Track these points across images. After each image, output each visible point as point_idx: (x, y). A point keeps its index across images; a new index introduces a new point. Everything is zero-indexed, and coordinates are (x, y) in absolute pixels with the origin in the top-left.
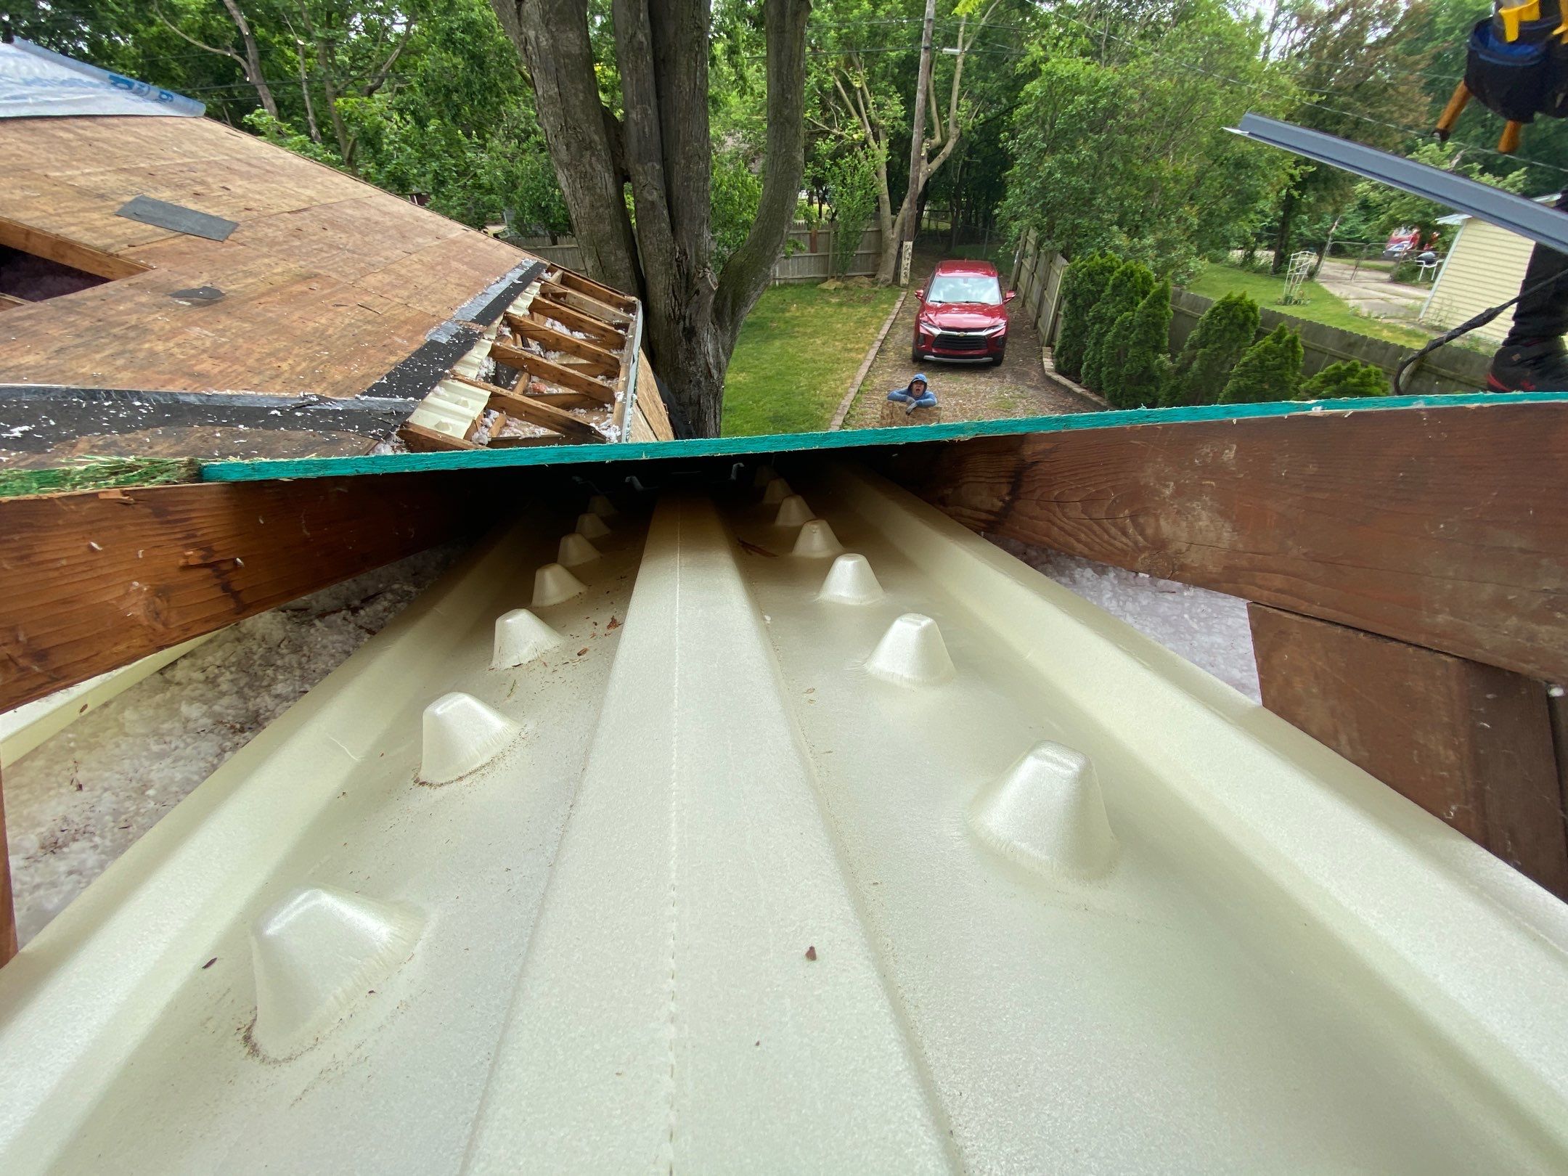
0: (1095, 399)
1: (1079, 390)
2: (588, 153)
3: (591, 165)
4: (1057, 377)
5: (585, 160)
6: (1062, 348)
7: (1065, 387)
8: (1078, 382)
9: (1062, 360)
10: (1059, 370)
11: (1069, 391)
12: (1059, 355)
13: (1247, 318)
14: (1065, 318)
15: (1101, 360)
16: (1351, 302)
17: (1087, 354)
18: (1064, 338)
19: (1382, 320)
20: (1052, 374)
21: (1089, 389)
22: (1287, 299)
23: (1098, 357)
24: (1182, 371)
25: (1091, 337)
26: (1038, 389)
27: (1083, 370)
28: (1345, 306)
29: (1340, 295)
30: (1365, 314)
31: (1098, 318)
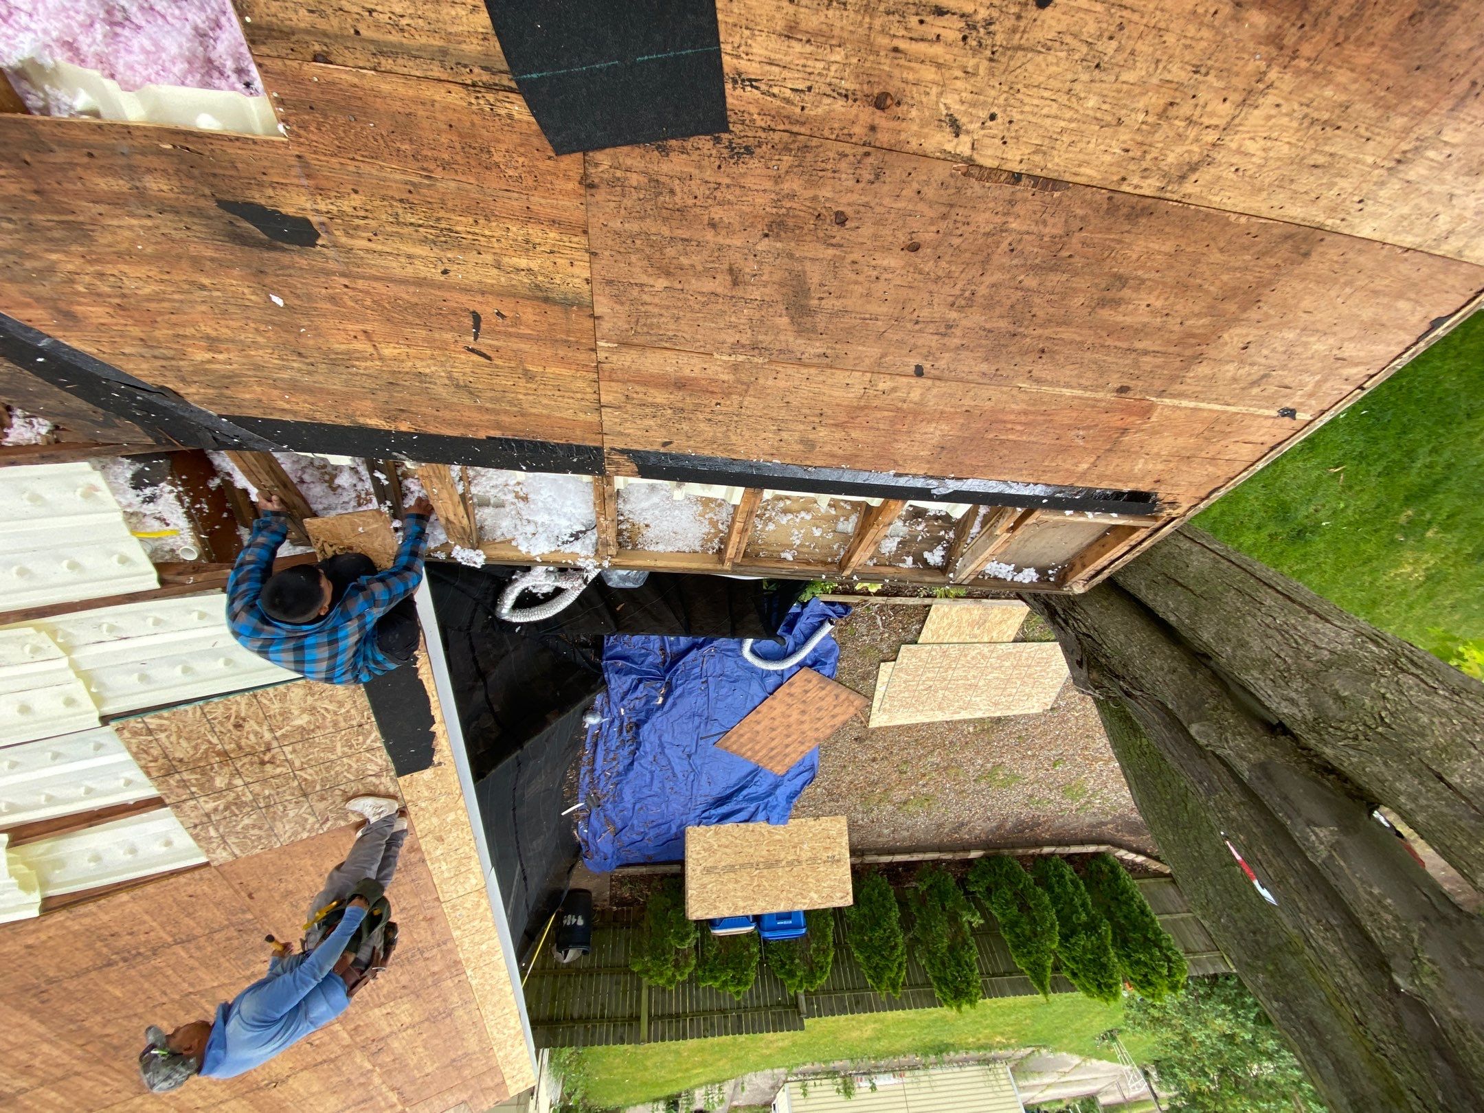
0: (1019, 851)
1: (1046, 850)
2: (1310, 717)
3: (1292, 701)
4: (1092, 849)
5: (1303, 701)
6: (1118, 877)
7: (1068, 845)
8: (1069, 858)
9: (1105, 869)
10: (1102, 856)
11: (1059, 843)
12: (1114, 870)
13: (940, 989)
14: (1143, 912)
15: (1050, 889)
16: (1076, 1060)
17: (1077, 887)
18: (1125, 891)
19: (1029, 1050)
20: (1103, 848)
21: (1041, 855)
22: (1114, 1039)
23: (1057, 890)
24: (954, 919)
25: (1084, 905)
26: (1091, 826)
27: (1068, 870)
28: (1070, 1051)
29: (1094, 1061)
30: (1044, 1051)
31: (1092, 927)
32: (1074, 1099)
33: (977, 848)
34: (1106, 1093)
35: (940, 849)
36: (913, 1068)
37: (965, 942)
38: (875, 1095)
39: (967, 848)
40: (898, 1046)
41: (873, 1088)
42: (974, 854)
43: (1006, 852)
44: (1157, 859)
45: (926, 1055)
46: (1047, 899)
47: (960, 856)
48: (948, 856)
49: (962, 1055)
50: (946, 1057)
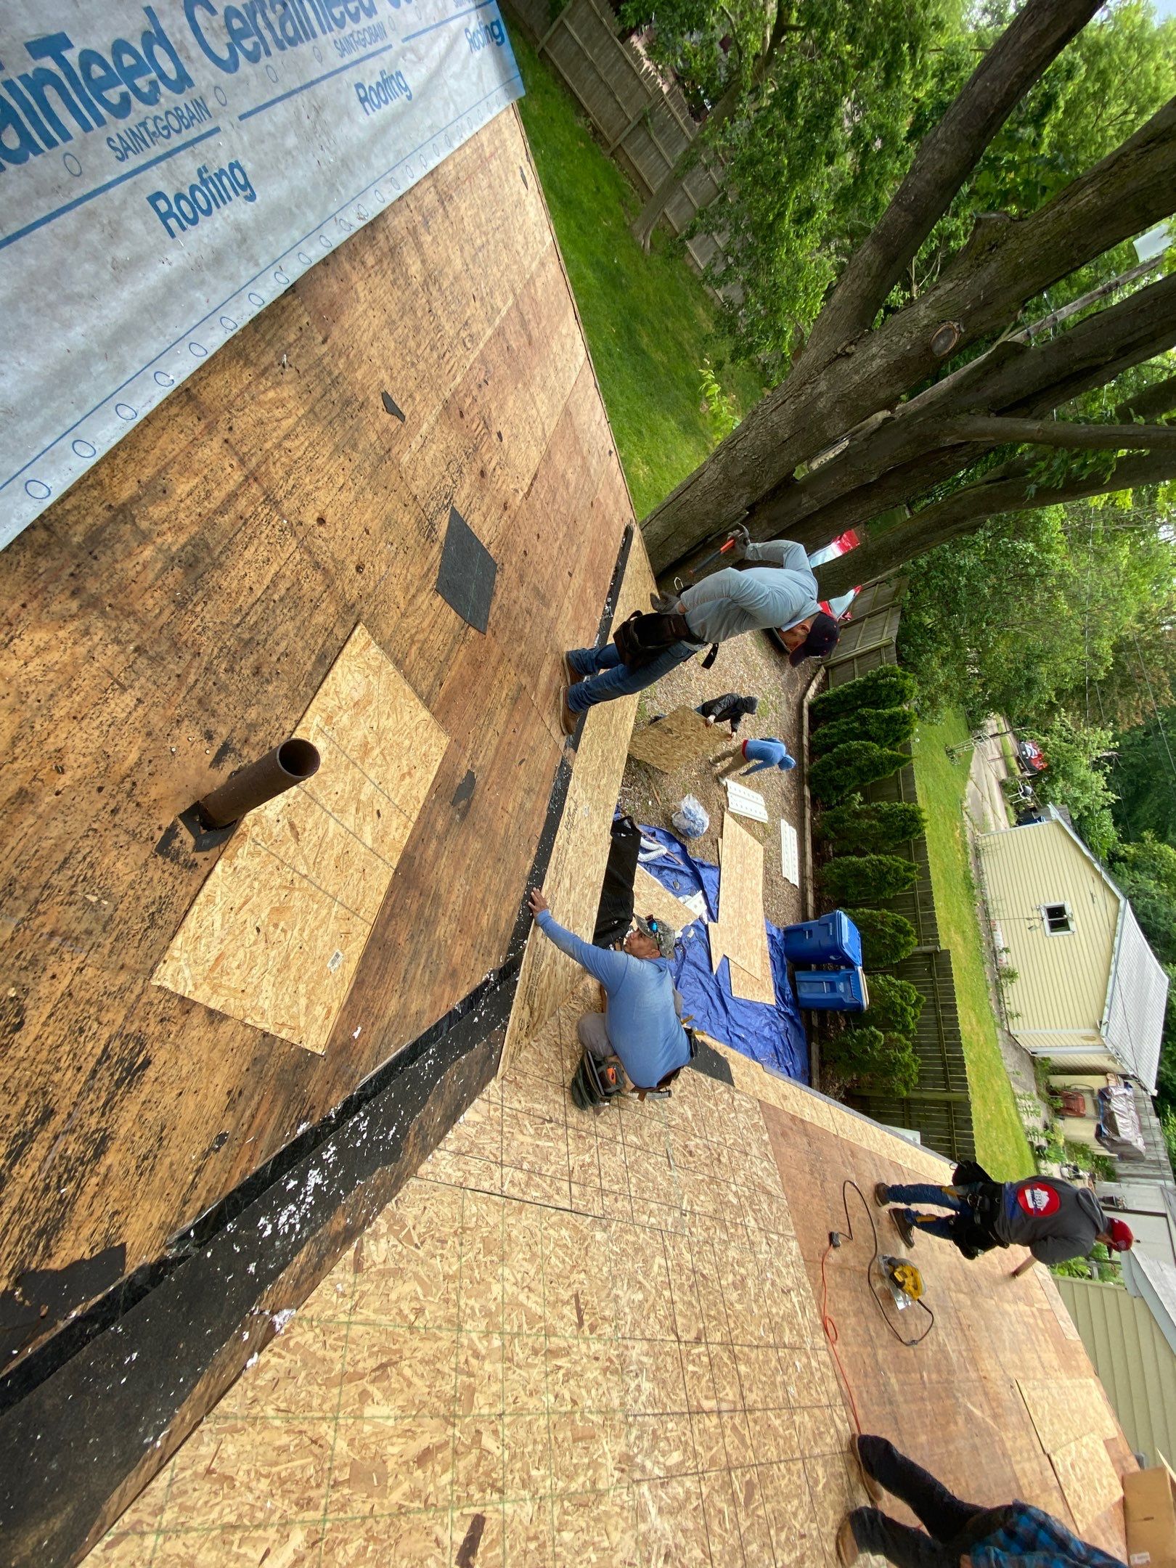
0: (806, 760)
1: (805, 742)
2: (749, 491)
4: (806, 712)
5: (741, 491)
6: (827, 699)
7: (802, 727)
8: (812, 730)
9: (821, 706)
10: (811, 708)
11: (800, 733)
12: (821, 701)
13: (911, 833)
14: (852, 686)
15: (835, 745)
16: (970, 784)
17: (834, 726)
18: (837, 695)
19: (966, 818)
20: (806, 704)
21: (810, 748)
22: (952, 751)
23: (835, 739)
24: (857, 815)
25: (847, 724)
26: (789, 707)
27: (821, 731)
28: (965, 786)
29: (972, 771)
30: (965, 804)
31: (863, 720)
32: (1004, 798)
33: (802, 790)
34: (997, 772)
35: (802, 817)
36: (987, 912)
37: (875, 809)
38: (1012, 949)
39: (801, 797)
40: (969, 918)
41: (1007, 950)
42: (807, 793)
43: (806, 770)
44: (815, 675)
45: (974, 897)
46: (841, 746)
47: (808, 803)
48: (808, 813)
49: (972, 867)
50: (974, 882)
